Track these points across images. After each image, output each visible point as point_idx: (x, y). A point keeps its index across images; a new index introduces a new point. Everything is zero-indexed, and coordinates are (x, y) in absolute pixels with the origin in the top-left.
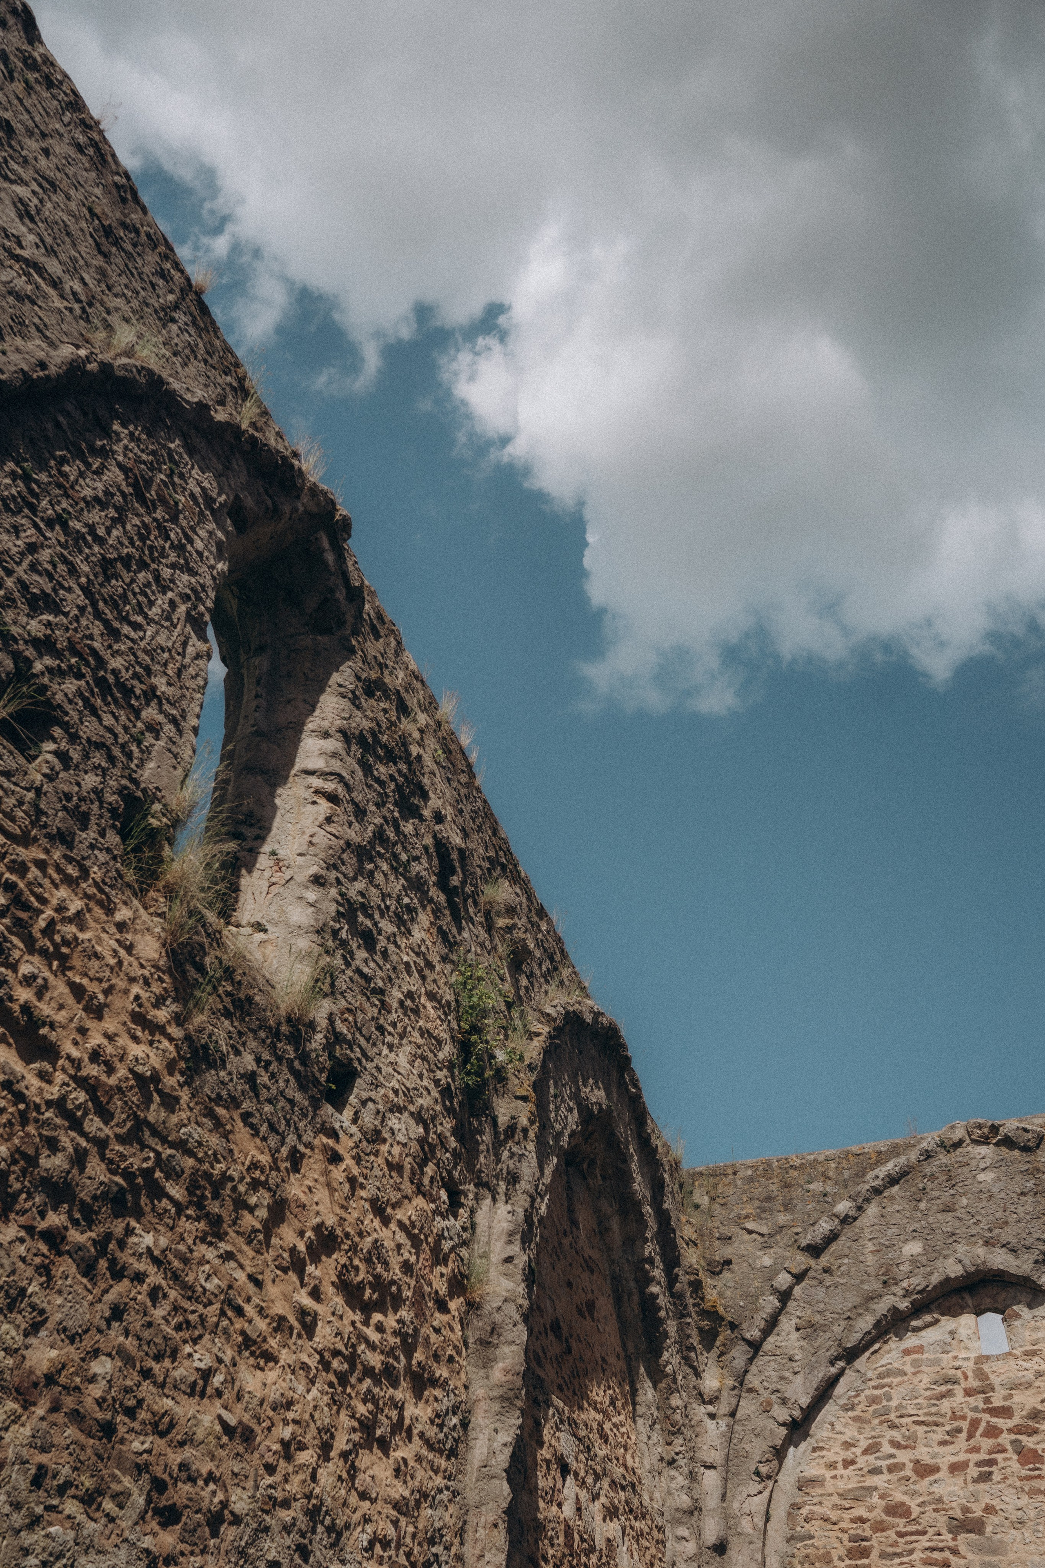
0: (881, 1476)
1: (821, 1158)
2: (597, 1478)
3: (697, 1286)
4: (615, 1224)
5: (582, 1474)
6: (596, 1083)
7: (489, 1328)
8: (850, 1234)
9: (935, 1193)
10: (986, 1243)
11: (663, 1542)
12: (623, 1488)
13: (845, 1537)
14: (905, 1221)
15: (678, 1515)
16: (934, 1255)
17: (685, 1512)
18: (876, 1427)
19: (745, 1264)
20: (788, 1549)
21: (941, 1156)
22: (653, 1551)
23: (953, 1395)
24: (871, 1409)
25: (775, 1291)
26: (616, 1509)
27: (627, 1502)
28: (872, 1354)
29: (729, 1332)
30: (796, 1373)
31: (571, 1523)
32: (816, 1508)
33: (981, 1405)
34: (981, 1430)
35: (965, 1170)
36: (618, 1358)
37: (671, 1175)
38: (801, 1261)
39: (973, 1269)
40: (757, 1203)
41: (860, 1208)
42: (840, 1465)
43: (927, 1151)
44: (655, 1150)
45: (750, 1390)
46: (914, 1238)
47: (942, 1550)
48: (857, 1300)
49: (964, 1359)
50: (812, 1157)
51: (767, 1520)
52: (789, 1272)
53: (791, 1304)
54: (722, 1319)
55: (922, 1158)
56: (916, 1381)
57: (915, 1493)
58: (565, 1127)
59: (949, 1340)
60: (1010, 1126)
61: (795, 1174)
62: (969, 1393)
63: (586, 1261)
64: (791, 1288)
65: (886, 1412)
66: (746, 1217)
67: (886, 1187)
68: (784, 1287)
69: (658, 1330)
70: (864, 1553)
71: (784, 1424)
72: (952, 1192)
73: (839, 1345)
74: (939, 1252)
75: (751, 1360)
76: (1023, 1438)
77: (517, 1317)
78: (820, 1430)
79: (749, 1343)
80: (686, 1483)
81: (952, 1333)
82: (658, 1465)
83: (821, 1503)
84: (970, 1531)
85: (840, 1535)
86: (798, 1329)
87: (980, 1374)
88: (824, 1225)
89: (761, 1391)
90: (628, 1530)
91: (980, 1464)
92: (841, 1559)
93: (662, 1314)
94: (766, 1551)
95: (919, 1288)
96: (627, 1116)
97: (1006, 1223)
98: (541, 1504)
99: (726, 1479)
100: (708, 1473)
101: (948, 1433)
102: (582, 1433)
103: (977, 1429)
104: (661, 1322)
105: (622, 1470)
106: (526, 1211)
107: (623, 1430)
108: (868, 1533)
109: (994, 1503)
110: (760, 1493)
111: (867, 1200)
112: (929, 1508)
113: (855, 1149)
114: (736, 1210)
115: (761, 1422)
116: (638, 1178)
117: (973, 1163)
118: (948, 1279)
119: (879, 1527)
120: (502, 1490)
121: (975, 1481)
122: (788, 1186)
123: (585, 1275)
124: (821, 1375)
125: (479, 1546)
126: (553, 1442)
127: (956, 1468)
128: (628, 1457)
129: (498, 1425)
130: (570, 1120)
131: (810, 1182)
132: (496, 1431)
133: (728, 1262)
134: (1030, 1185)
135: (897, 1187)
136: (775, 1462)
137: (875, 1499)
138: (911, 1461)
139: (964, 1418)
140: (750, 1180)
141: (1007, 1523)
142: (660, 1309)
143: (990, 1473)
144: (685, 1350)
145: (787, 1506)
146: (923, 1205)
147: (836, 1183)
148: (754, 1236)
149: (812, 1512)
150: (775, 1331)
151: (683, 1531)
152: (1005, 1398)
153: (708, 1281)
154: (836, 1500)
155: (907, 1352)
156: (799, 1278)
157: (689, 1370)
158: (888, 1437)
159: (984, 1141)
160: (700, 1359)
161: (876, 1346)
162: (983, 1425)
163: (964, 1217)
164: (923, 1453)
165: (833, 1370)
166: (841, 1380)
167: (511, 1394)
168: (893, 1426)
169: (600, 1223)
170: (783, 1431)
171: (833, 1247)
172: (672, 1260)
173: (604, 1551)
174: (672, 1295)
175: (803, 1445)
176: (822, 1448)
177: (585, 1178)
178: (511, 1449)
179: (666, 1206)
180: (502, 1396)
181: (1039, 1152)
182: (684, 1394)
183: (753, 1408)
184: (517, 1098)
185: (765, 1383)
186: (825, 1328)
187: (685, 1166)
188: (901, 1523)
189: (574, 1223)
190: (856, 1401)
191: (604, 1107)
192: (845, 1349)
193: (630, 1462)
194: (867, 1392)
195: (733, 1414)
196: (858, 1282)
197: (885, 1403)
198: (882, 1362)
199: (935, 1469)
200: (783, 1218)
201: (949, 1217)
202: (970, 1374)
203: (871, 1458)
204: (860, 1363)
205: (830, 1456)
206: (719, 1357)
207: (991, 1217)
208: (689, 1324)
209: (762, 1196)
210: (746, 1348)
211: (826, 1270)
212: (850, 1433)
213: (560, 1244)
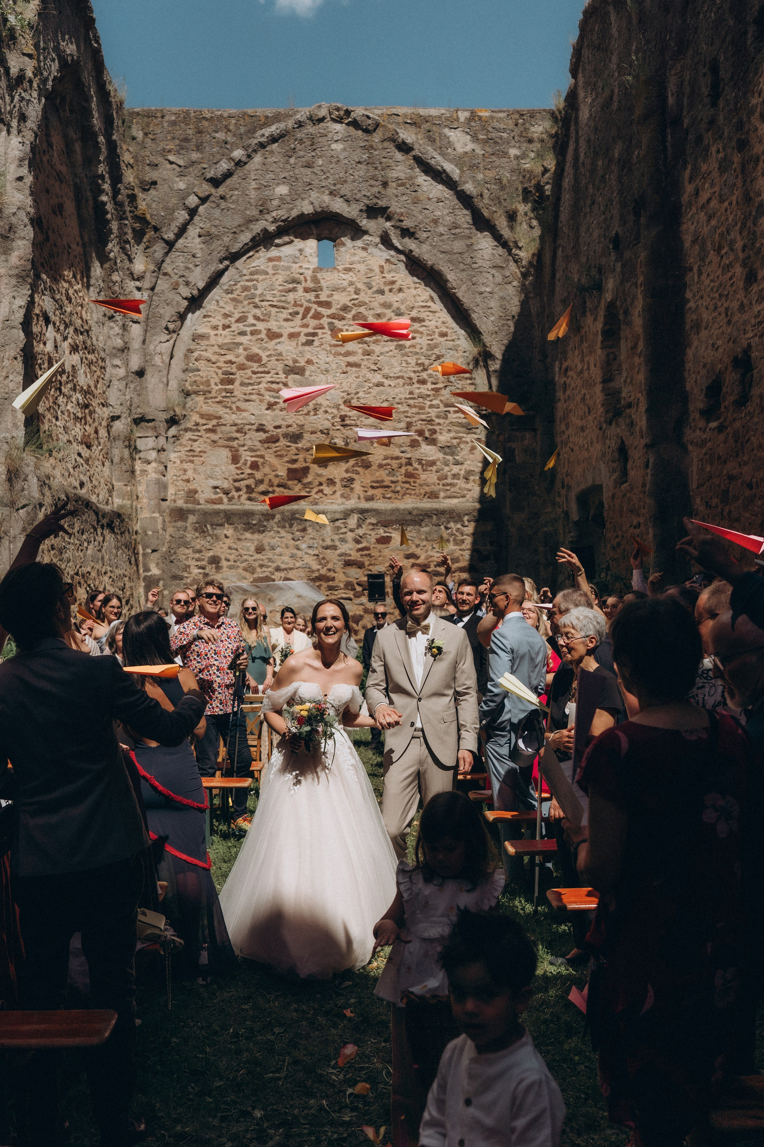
0: (246, 337)
1: (226, 115)
2: (67, 326)
3: (133, 198)
4: (77, 147)
5: (58, 324)
6: (70, 38)
7: (7, 227)
8: (241, 174)
9: (301, 153)
10: (331, 193)
11: (104, 368)
12: (82, 333)
13: (220, 372)
14: (279, 170)
15: (114, 351)
16: (296, 197)
17: (119, 350)
18: (246, 307)
19: (166, 186)
20: (183, 376)
21: (309, 127)
22: (98, 373)
23: (297, 291)
24: (243, 294)
25: (186, 208)
26: (78, 346)
27: (84, 342)
28: (248, 258)
29: (153, 233)
30: (197, 266)
31: (52, 355)
32: (203, 353)
33: (313, 299)
34: (311, 314)
35: (324, 139)
36: (78, 244)
37: (117, 112)
38: (206, 189)
39: (319, 210)
40: (177, 142)
41: (249, 156)
42: (220, 328)
43: (300, 121)
44: (108, 94)
45: (165, 274)
46: (284, 183)
47: (278, 383)
48: (241, 221)
49: (306, 269)
50: (219, 113)
51: (171, 358)
52: (197, 196)
53: (197, 218)
54: (148, 223)
55: (296, 126)
56: (274, 279)
57: (266, 349)
58: (49, 74)
59: (298, 254)
60: (358, 112)
61: (206, 124)
62: (307, 290)
63: (58, 175)
64: (197, 207)
65: (253, 296)
66: (169, 151)
67: (269, 144)
68: (193, 206)
69: (105, 228)
70: (231, 382)
71: (186, 299)
72: (313, 154)
73: (227, 250)
74: (299, 195)
75: (167, 254)
76: (335, 321)
77: (26, 221)
78: (210, 304)
79: (167, 242)
80: (120, 331)
81: (301, 250)
82: (102, 319)
83: (206, 350)
84: (296, 374)
85: (217, 370)
86: (200, 236)
87: (315, 279)
88: (223, 165)
89: (173, 275)
90: (84, 360)
91: (307, 335)
92: (216, 384)
93: (109, 216)
94: (170, 377)
95: (283, 218)
96: (90, 66)
97: (346, 181)
98: (35, 344)
99: (146, 331)
100: (135, 326)
101: (290, 314)
102: (58, 297)
103: (308, 313)
104: (108, 222)
105: (80, 321)
106: (31, 143)
107: (81, 294)
108: (234, 370)
109: (313, 358)
110: (168, 341)
111: (255, 151)
112: (273, 358)
113: (250, 111)
114: (162, 145)
115: (171, 295)
116: (96, 115)
117: (330, 135)
118: (302, 215)
119: (242, 367)
120: (19, 337)
121: (303, 344)
122: (200, 132)
123: (57, 184)
124: (213, 269)
125: (5, 370)
126: (41, 303)
127: (292, 336)
128: (84, 313)
129: (15, 294)
130: (53, 68)
131: (216, 132)
132: (14, 297)
133: (155, 183)
134: (365, 157)
135: (276, 144)
136: (179, 323)
137: (241, 350)
138: (265, 329)
139: (301, 306)
140: (173, 123)
141: (319, 371)
142: (107, 213)
143: (313, 341)
144: (123, 243)
145: (185, 351)
146: (292, 160)
147: (234, 135)
148: (174, 166)
149: (200, 355)
150: (184, 236)
151: (117, 362)
152: (328, 296)
153: (140, 195)
154: (216, 349)
155: (270, 260)
156: (204, 200)
157: (125, 257)
158: (253, 313)
159: (339, 120)
160: (133, 249)
161: (251, 254)
162: (312, 311)
163: (319, 172)
164: (273, 325)
165: (221, 266)
166: (226, 273)
167: (24, 273)
168: (256, 307)
169: (67, 145)
170: (186, 303)
171: (229, 181)
172: (116, 178)
173: (71, 373)
174: (116, 203)
175: (198, 313)
176: (210, 316)
177: (57, 111)
178: (24, 310)
179: (114, 137)
180: (17, 275)
181: (374, 134)
182: (121, 273)
183: (166, 286)
184: (24, 54)
185: (175, 271)
186: (218, 237)
187: (126, 106)
188: (255, 366)
189: (50, 145)
190: (234, 288)
191: (75, 58)
192: (230, 253)
193: (84, 317)
194: (242, 283)
195: (153, 289)
196: (243, 208)
197: (253, 291)
198: (254, 265)
199: (279, 336)
200: (195, 156)
201: (308, 171)
202: (309, 278)
203: (241, 325)
204: (239, 263)
205: (214, 321)
206: (145, 249)
207: (337, 176)
208: (126, 225)
209: (182, 137)
210: (164, 245)
211: (222, 198)
212: (229, 308)
213: (41, 161)
